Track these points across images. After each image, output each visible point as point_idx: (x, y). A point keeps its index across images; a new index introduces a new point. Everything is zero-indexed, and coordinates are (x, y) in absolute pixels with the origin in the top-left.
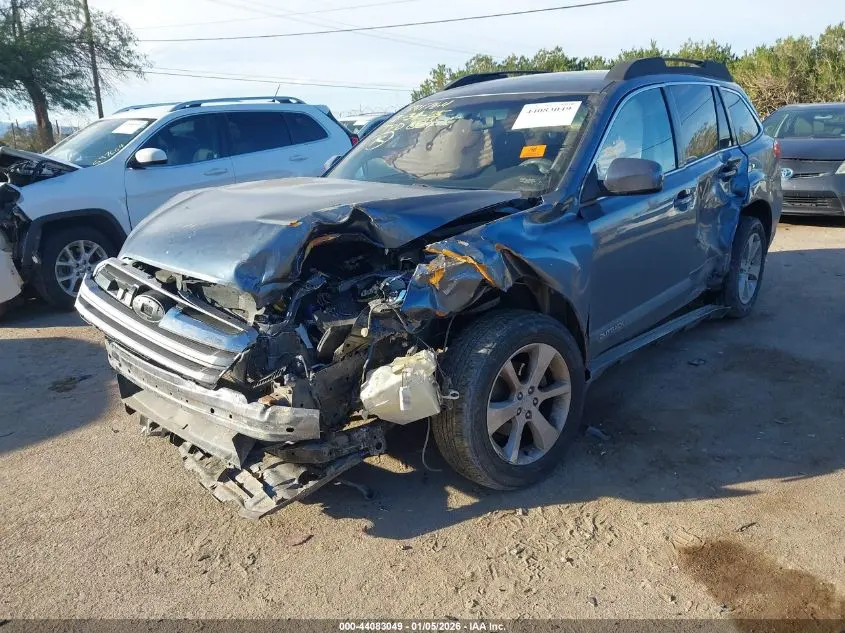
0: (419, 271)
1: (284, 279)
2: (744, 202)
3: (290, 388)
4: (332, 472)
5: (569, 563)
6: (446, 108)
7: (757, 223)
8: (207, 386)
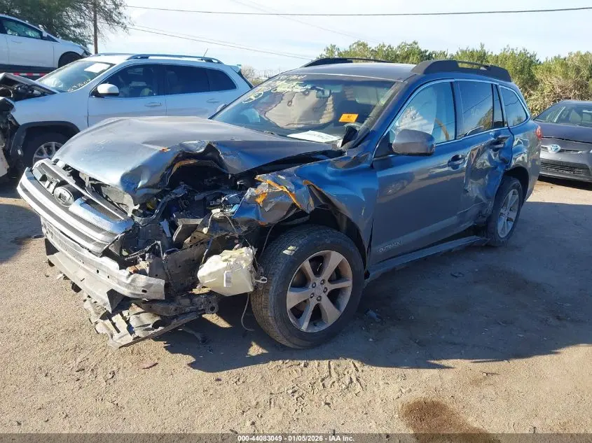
0: (250, 192)
1: (154, 186)
2: (507, 167)
3: (148, 263)
4: (175, 324)
5: (327, 406)
6: (301, 80)
7: (517, 182)
8: (96, 254)
